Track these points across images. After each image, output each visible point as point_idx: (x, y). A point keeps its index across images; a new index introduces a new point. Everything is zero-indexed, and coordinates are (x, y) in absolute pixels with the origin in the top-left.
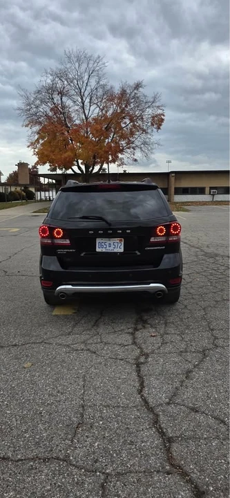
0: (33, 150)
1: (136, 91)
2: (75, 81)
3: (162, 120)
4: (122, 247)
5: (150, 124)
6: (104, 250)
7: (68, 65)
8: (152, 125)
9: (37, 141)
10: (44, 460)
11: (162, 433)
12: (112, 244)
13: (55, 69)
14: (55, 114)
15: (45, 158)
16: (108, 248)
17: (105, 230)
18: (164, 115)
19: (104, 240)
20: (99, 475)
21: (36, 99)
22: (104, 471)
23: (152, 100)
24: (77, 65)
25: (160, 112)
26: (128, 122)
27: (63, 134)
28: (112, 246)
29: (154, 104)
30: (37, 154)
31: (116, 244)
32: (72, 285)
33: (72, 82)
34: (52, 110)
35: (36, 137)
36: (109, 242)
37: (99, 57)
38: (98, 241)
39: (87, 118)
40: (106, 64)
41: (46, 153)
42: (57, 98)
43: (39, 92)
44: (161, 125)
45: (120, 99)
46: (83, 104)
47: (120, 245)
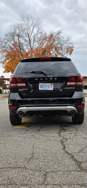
0: (2, 64)
1: (58, 35)
2: (26, 30)
3: (72, 50)
4: (53, 87)
5: (66, 52)
6: (43, 89)
7: (23, 22)
8: (67, 52)
9: (5, 60)
10: (13, 168)
11: (76, 161)
12: (47, 86)
13: (15, 24)
14: (15, 47)
15: (9, 69)
16: (45, 88)
17: (44, 78)
18: (73, 47)
19: (43, 84)
20: (43, 172)
21: (5, 39)
22: (45, 171)
23: (67, 40)
24: (27, 22)
25: (71, 45)
26: (54, 51)
27: (19, 56)
28: (47, 87)
29: (68, 42)
30: (5, 68)
31: (49, 86)
32: (26, 107)
33: (24, 30)
34: (13, 45)
35: (5, 58)
36: (45, 85)
37: (39, 18)
38: (40, 84)
39: (32, 49)
40: (42, 22)
41: (9, 66)
42: (16, 38)
43: (7, 35)
44: (72, 52)
45: (50, 38)
46: (30, 42)
47: (51, 86)
